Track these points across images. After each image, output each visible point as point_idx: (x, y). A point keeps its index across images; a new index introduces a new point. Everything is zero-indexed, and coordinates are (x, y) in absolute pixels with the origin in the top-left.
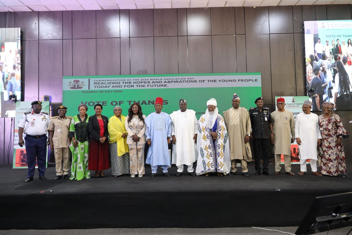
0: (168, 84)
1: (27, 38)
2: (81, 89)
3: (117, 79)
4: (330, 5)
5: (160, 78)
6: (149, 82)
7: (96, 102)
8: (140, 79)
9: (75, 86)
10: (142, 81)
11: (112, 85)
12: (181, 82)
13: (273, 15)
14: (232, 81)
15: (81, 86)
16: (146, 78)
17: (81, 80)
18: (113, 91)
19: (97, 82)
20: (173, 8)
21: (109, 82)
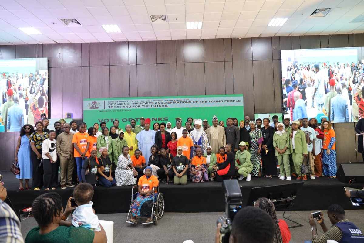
0: (168, 104)
1: (52, 66)
2: (98, 109)
3: (127, 100)
4: (303, 36)
5: (161, 99)
6: (153, 103)
7: (110, 119)
8: (145, 100)
9: (93, 106)
10: (147, 102)
11: (122, 106)
12: (178, 102)
13: (256, 45)
14: (219, 102)
15: (98, 107)
16: (151, 100)
17: (98, 101)
18: (124, 111)
19: (111, 103)
20: (173, 39)
21: (120, 103)
